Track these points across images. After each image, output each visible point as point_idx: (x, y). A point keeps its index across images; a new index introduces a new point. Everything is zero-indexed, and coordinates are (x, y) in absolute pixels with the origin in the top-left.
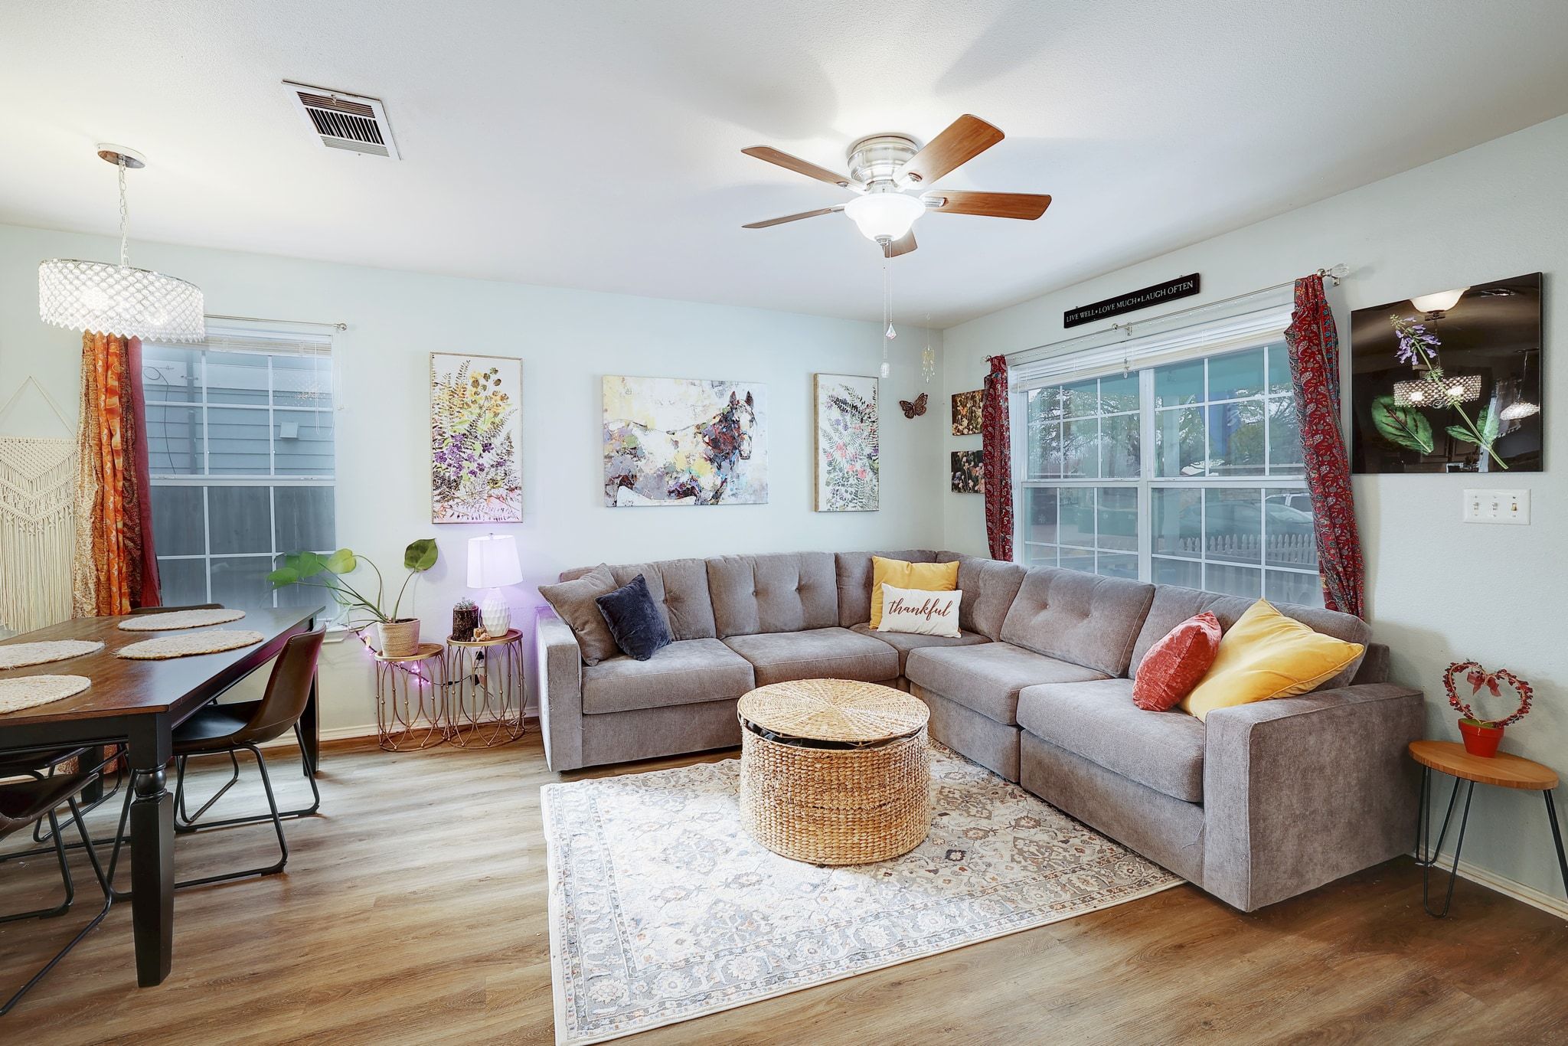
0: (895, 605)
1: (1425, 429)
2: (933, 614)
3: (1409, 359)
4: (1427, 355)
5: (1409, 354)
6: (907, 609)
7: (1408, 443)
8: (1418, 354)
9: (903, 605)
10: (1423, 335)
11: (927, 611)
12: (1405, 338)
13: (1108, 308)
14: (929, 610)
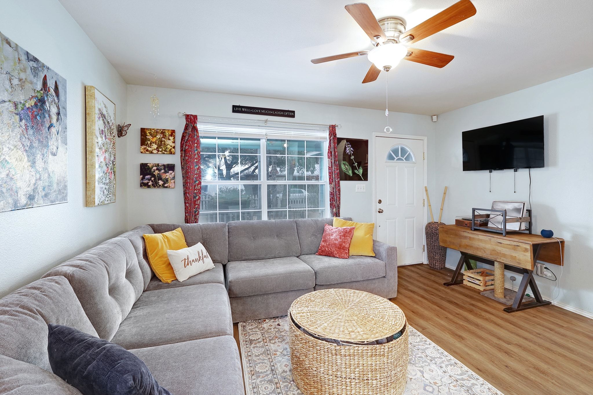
0: (187, 261)
1: (351, 170)
2: (204, 259)
3: (348, 153)
4: (351, 153)
5: (348, 152)
6: (193, 261)
7: (348, 173)
8: (350, 152)
9: (191, 259)
10: (350, 147)
11: (201, 258)
12: (348, 147)
13: (257, 111)
14: (202, 257)
